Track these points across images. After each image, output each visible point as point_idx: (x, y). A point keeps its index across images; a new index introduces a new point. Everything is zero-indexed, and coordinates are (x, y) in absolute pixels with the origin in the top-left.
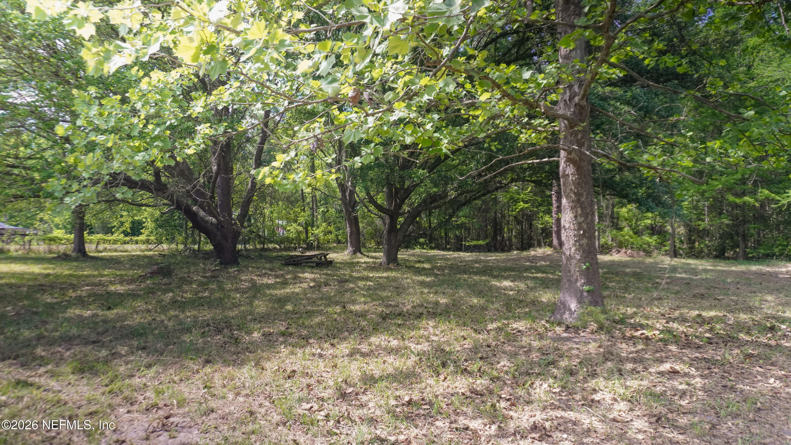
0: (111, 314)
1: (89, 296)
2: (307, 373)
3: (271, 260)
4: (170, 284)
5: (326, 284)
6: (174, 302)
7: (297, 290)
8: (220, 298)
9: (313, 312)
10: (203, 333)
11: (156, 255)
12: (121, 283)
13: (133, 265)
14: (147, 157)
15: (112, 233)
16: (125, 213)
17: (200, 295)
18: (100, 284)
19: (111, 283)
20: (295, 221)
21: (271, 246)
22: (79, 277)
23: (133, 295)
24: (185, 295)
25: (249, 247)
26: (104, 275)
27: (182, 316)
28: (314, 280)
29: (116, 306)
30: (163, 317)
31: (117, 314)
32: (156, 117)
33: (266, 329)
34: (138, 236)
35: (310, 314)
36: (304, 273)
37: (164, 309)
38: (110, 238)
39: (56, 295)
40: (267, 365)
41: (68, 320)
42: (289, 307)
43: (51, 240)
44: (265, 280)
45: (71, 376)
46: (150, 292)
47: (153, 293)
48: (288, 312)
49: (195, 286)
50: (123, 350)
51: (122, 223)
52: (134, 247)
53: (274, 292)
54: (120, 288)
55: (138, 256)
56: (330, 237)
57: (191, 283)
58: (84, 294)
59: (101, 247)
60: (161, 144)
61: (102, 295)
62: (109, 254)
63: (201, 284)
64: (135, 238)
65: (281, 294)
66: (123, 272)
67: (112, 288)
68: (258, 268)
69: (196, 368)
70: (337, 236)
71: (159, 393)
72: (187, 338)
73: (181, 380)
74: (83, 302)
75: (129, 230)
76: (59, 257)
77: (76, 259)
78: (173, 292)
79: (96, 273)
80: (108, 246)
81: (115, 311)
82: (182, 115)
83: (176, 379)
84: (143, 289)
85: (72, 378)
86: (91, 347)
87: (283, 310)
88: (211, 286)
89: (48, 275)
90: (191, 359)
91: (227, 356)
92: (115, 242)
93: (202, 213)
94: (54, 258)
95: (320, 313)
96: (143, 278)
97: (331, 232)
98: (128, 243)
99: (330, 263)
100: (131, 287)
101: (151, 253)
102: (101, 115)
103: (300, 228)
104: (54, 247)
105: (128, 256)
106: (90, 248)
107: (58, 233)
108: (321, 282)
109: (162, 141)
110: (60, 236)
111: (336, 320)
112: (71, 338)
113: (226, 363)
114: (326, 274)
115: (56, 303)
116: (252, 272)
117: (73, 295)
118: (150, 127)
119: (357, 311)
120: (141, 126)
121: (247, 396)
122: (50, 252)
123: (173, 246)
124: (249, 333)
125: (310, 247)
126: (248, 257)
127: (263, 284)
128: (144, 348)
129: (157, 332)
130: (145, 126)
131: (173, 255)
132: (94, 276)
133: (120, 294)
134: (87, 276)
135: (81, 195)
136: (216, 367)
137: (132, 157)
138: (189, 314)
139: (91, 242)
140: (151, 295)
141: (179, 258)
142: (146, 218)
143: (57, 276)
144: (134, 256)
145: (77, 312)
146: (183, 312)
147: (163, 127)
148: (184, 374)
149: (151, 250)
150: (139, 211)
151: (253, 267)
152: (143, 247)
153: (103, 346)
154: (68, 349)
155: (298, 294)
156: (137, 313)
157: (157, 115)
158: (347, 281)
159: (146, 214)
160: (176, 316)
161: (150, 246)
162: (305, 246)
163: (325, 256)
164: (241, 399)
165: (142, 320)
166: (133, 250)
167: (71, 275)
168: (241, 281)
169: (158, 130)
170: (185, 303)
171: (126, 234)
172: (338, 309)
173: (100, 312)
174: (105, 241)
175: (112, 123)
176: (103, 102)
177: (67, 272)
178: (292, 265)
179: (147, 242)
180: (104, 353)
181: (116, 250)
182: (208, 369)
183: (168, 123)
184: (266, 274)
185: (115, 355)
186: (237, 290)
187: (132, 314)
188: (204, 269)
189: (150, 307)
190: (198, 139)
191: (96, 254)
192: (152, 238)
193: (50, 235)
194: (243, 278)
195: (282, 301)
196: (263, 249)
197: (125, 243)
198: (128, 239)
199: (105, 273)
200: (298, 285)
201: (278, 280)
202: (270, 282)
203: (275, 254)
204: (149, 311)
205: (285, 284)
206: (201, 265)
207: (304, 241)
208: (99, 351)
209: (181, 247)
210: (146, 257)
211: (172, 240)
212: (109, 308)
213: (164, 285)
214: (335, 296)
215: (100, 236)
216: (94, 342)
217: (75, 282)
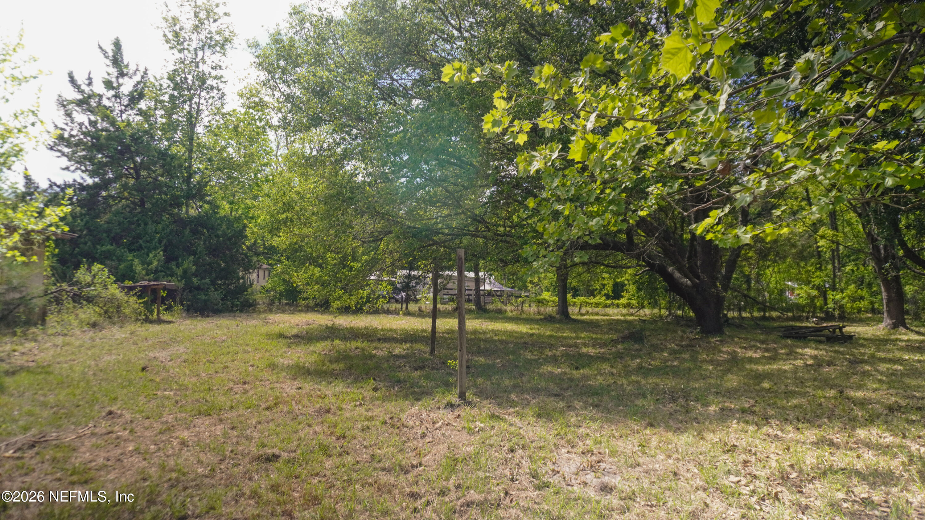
0: (577, 374)
1: (562, 356)
2: (750, 451)
3: (768, 331)
4: (641, 350)
5: (830, 364)
6: (640, 368)
7: (786, 368)
8: (690, 369)
9: (795, 392)
10: (657, 400)
11: (635, 320)
12: (594, 346)
13: (611, 329)
14: (601, 222)
15: (594, 296)
16: (606, 275)
17: (669, 363)
18: (576, 346)
19: (585, 345)
20: (808, 283)
21: (774, 314)
22: (557, 338)
23: (602, 358)
24: (652, 362)
25: (745, 315)
26: (581, 338)
27: (643, 382)
28: (815, 357)
29: (583, 367)
30: (625, 382)
31: (583, 374)
32: (612, 181)
33: (727, 404)
34: (618, 299)
35: (789, 394)
36: (805, 348)
37: (628, 373)
38: (592, 301)
39: (535, 353)
40: (710, 436)
41: (540, 375)
42: (766, 385)
43: (539, 301)
44: (750, 354)
45: (531, 418)
46: (620, 356)
47: (621, 358)
48: (763, 389)
49: (665, 354)
50: (578, 404)
51: (604, 285)
52: (615, 311)
53: (753, 367)
54: (592, 351)
55: (618, 320)
56: (863, 304)
57: (662, 351)
58: (558, 353)
59: (583, 310)
60: (615, 209)
61: (574, 356)
62: (591, 317)
63: (673, 352)
64: (617, 302)
65: (764, 370)
66: (598, 336)
67: (584, 350)
68: (746, 339)
69: (636, 428)
70: (872, 303)
71: (596, 442)
72: (639, 402)
73: (621, 437)
74: (556, 360)
75: (611, 293)
76: (545, 318)
77: (559, 321)
78: (641, 358)
79: (574, 335)
80: (590, 310)
81: (582, 371)
82: (635, 177)
83: (616, 434)
84: (612, 354)
85: (532, 419)
86: (552, 398)
87: (757, 387)
88: (683, 356)
89: (532, 335)
90: (635, 420)
91: (671, 422)
92: (597, 305)
93: (677, 275)
94: (541, 319)
95: (804, 395)
96: (615, 342)
97: (862, 298)
98: (609, 307)
99: (849, 339)
100: (602, 350)
101: (632, 318)
102: (564, 185)
103: (815, 293)
104: (542, 309)
105: (608, 320)
106: (573, 311)
107: (546, 295)
108: (823, 360)
109: (617, 205)
110: (547, 298)
111: (820, 405)
112: (538, 390)
113: (668, 428)
114: (836, 352)
115: (534, 360)
116: (737, 343)
117: (550, 354)
118: (608, 191)
119: (858, 398)
120: (599, 192)
121: (678, 460)
122: (539, 313)
123: (656, 311)
124: (706, 405)
125: (829, 317)
126: (739, 327)
127: (745, 357)
128: (597, 406)
129: (613, 393)
130: (602, 192)
131: (654, 320)
132: (571, 338)
133: (590, 356)
134: (565, 338)
135: (546, 259)
136: (656, 430)
137: (587, 223)
138: (651, 381)
139: (574, 304)
140: (619, 360)
141: (660, 324)
142: (628, 280)
143: (540, 336)
144: (614, 320)
145: (550, 369)
146: (646, 378)
147: (618, 191)
148: (624, 431)
149: (632, 314)
150: (620, 273)
151: (740, 338)
152: (624, 311)
153: (563, 399)
154: (534, 398)
155: (785, 371)
156: (601, 375)
157: (613, 179)
158: (862, 362)
159: (627, 276)
160: (638, 382)
161: (631, 311)
162: (822, 315)
163: (841, 329)
164: (671, 461)
165: (604, 382)
166: (614, 314)
167: (551, 336)
168: (721, 351)
169: (613, 193)
170: (650, 370)
171: (607, 297)
172: (832, 393)
173: (568, 371)
174: (587, 304)
175: (573, 192)
176: (567, 172)
177: (548, 333)
178: (793, 338)
179: (629, 305)
180: (561, 404)
181: (597, 314)
182: (648, 431)
183: (624, 185)
184: (754, 346)
185: (570, 407)
186: (711, 362)
187: (596, 375)
188: (682, 337)
189: (614, 371)
190: (652, 201)
191: (578, 317)
192: (634, 302)
193: (539, 297)
194: (725, 349)
195: (760, 377)
196: (764, 318)
197: (606, 306)
198: (609, 302)
199: (582, 335)
200: (791, 362)
201: (766, 354)
202: (754, 355)
203: (776, 324)
204: (612, 374)
205: (774, 359)
206: (680, 333)
207: (821, 309)
208: (558, 403)
209: (664, 312)
210: (626, 322)
211: (654, 304)
212: (577, 368)
213: (635, 351)
214: (836, 378)
215: (582, 299)
216: (556, 395)
217: (553, 342)
